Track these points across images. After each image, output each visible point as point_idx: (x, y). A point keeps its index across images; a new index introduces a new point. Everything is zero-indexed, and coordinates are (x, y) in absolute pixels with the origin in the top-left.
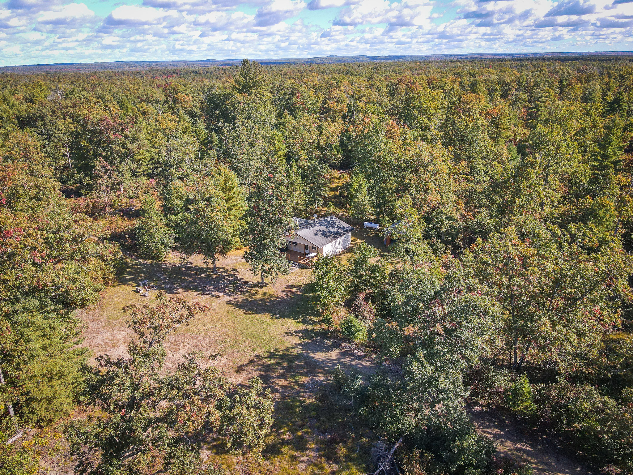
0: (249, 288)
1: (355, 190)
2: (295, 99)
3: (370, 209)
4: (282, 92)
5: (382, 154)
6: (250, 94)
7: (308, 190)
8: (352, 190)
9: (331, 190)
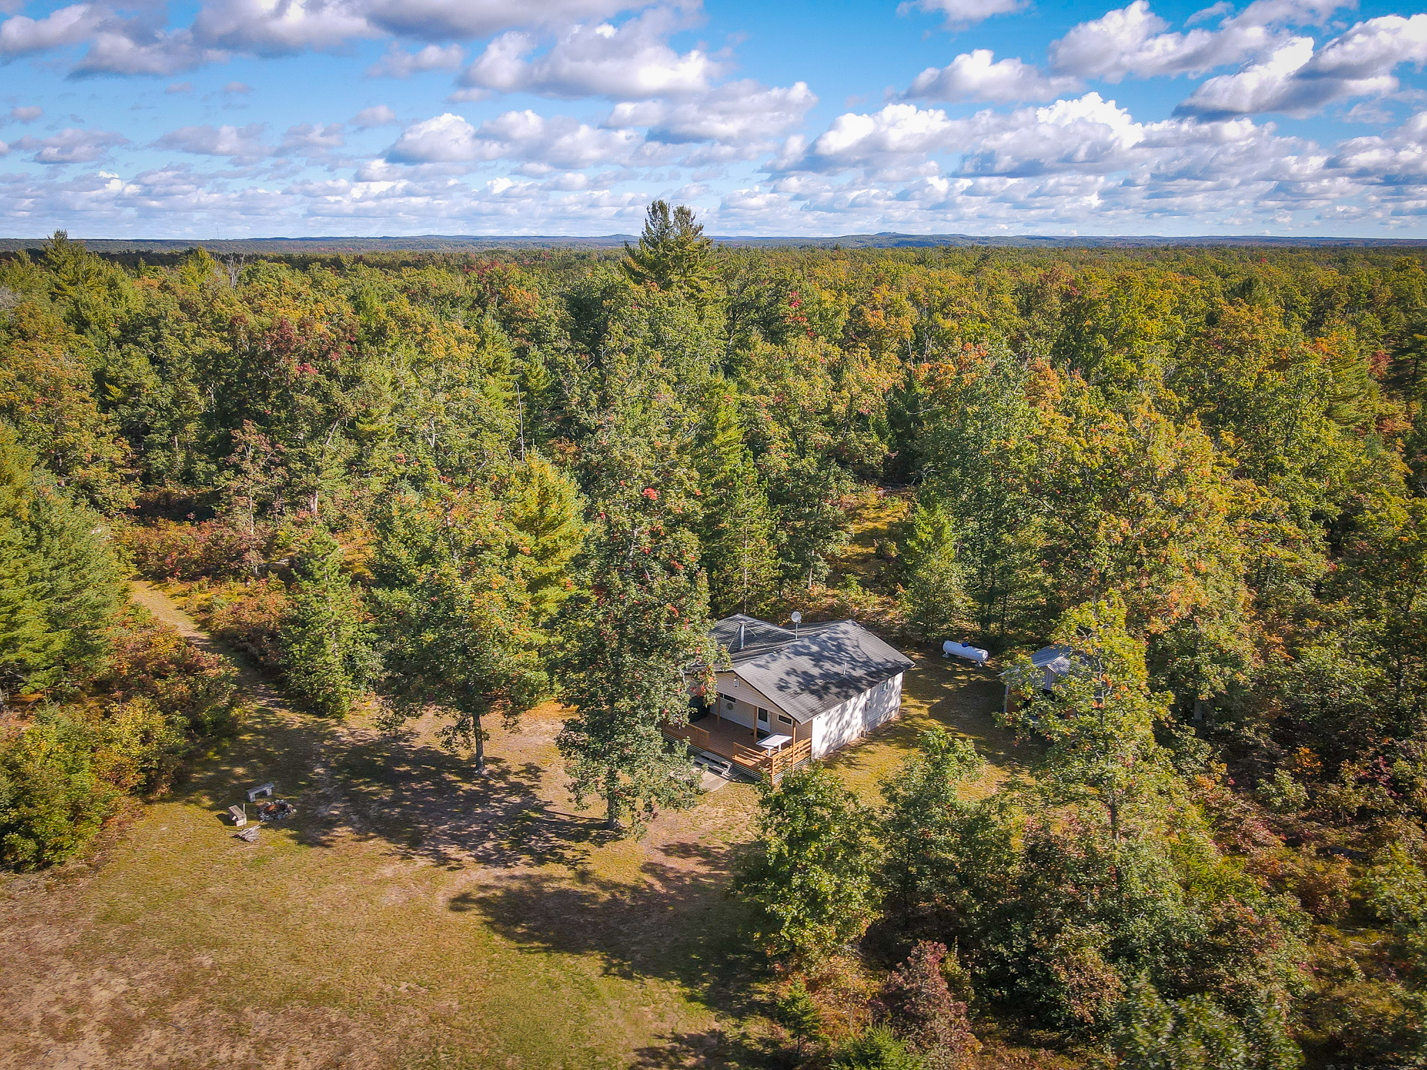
0: (563, 842)
1: (921, 543)
2: (783, 307)
3: (961, 601)
4: (752, 289)
5: (1011, 446)
6: (667, 286)
7: (783, 537)
8: (913, 544)
9: (856, 540)
